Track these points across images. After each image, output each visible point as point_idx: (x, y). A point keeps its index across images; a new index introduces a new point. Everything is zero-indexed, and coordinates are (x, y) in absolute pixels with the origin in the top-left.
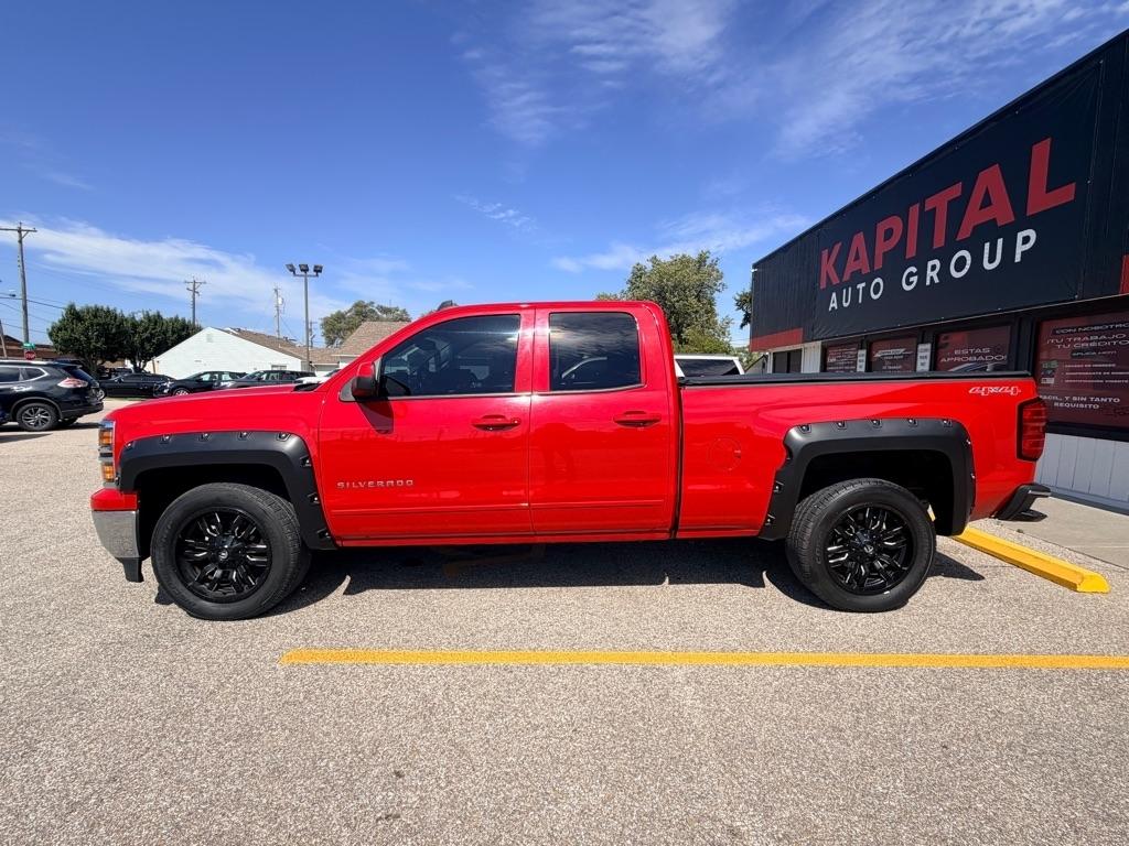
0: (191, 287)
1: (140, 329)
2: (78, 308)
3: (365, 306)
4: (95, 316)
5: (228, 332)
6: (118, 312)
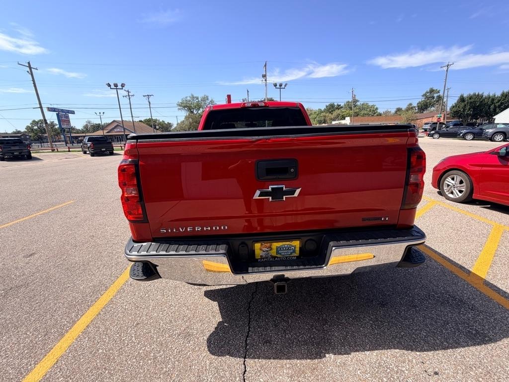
1: (496, 101)
2: (465, 96)
4: (471, 98)
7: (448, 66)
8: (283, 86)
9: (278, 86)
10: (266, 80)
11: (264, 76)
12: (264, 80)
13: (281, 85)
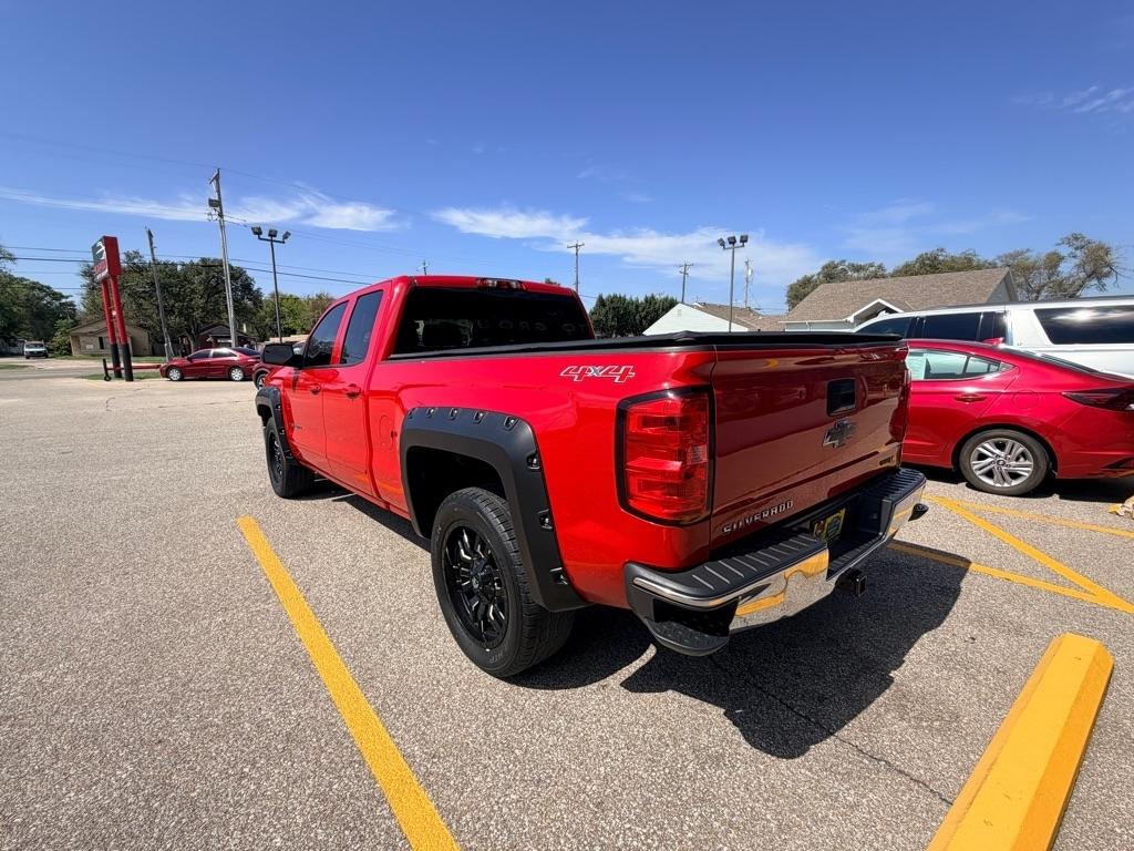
0: (682, 269)
1: (640, 309)
2: (604, 297)
3: (836, 267)
4: (612, 302)
5: (692, 306)
6: (628, 298)
7: (577, 246)
8: (279, 237)
9: (265, 235)
10: (221, 215)
11: (215, 204)
12: (213, 212)
13: (273, 234)
